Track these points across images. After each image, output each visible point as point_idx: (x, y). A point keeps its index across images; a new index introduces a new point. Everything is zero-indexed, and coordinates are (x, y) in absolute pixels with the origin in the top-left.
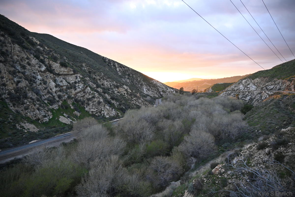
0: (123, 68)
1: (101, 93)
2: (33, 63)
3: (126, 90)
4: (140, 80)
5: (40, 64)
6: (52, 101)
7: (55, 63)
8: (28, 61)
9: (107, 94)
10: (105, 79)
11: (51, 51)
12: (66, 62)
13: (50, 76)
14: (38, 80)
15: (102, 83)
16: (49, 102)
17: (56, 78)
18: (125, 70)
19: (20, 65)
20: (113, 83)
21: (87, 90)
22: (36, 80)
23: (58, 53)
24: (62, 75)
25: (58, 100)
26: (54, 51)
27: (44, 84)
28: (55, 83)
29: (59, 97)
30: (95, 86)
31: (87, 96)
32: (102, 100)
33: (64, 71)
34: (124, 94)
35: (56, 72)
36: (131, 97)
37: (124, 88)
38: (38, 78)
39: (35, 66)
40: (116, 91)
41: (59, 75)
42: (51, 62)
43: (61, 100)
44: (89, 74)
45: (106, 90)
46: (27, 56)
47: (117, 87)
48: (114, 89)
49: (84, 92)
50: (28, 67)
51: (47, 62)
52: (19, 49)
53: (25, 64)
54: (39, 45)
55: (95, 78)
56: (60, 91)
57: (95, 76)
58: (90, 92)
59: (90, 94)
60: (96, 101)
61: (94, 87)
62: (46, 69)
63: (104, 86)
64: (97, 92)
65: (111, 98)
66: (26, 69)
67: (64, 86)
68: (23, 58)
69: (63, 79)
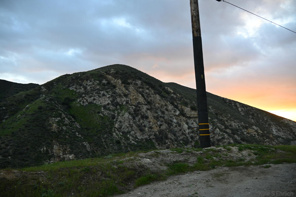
0: (245, 108)
1: (230, 134)
2: (170, 109)
3: (256, 131)
4: (267, 119)
5: (175, 110)
6: (186, 142)
7: (186, 108)
8: (166, 107)
9: (236, 135)
10: (232, 120)
11: (182, 97)
12: (195, 106)
13: (184, 120)
14: (174, 123)
15: (230, 124)
16: (184, 142)
17: (188, 121)
18: (248, 110)
19: (161, 111)
20: (241, 124)
21: (216, 131)
22: (173, 123)
23: (188, 99)
24: (192, 118)
25: (191, 141)
26: (185, 97)
27: (179, 126)
28: (187, 125)
29: (192, 138)
30: (223, 127)
31: (217, 137)
32: (232, 141)
33: (194, 114)
34: (255, 135)
35: (188, 115)
36: (262, 138)
37: (254, 129)
38: (174, 121)
39: (171, 111)
40: (245, 132)
41: (190, 118)
42: (183, 107)
43: (194, 141)
44: (216, 116)
45: (235, 131)
46: (165, 103)
47: (246, 128)
48: (243, 130)
49: (214, 134)
50: (166, 112)
51: (180, 107)
52: (160, 98)
53: (164, 110)
54: (173, 93)
55: (222, 120)
56: (192, 132)
57: (222, 117)
58: (220, 133)
59: (220, 135)
60: (226, 142)
61: (223, 129)
62: (180, 113)
63: (232, 127)
64: (227, 133)
65: (241, 140)
66: (165, 114)
67: (195, 128)
68: (162, 105)
69: (194, 121)
